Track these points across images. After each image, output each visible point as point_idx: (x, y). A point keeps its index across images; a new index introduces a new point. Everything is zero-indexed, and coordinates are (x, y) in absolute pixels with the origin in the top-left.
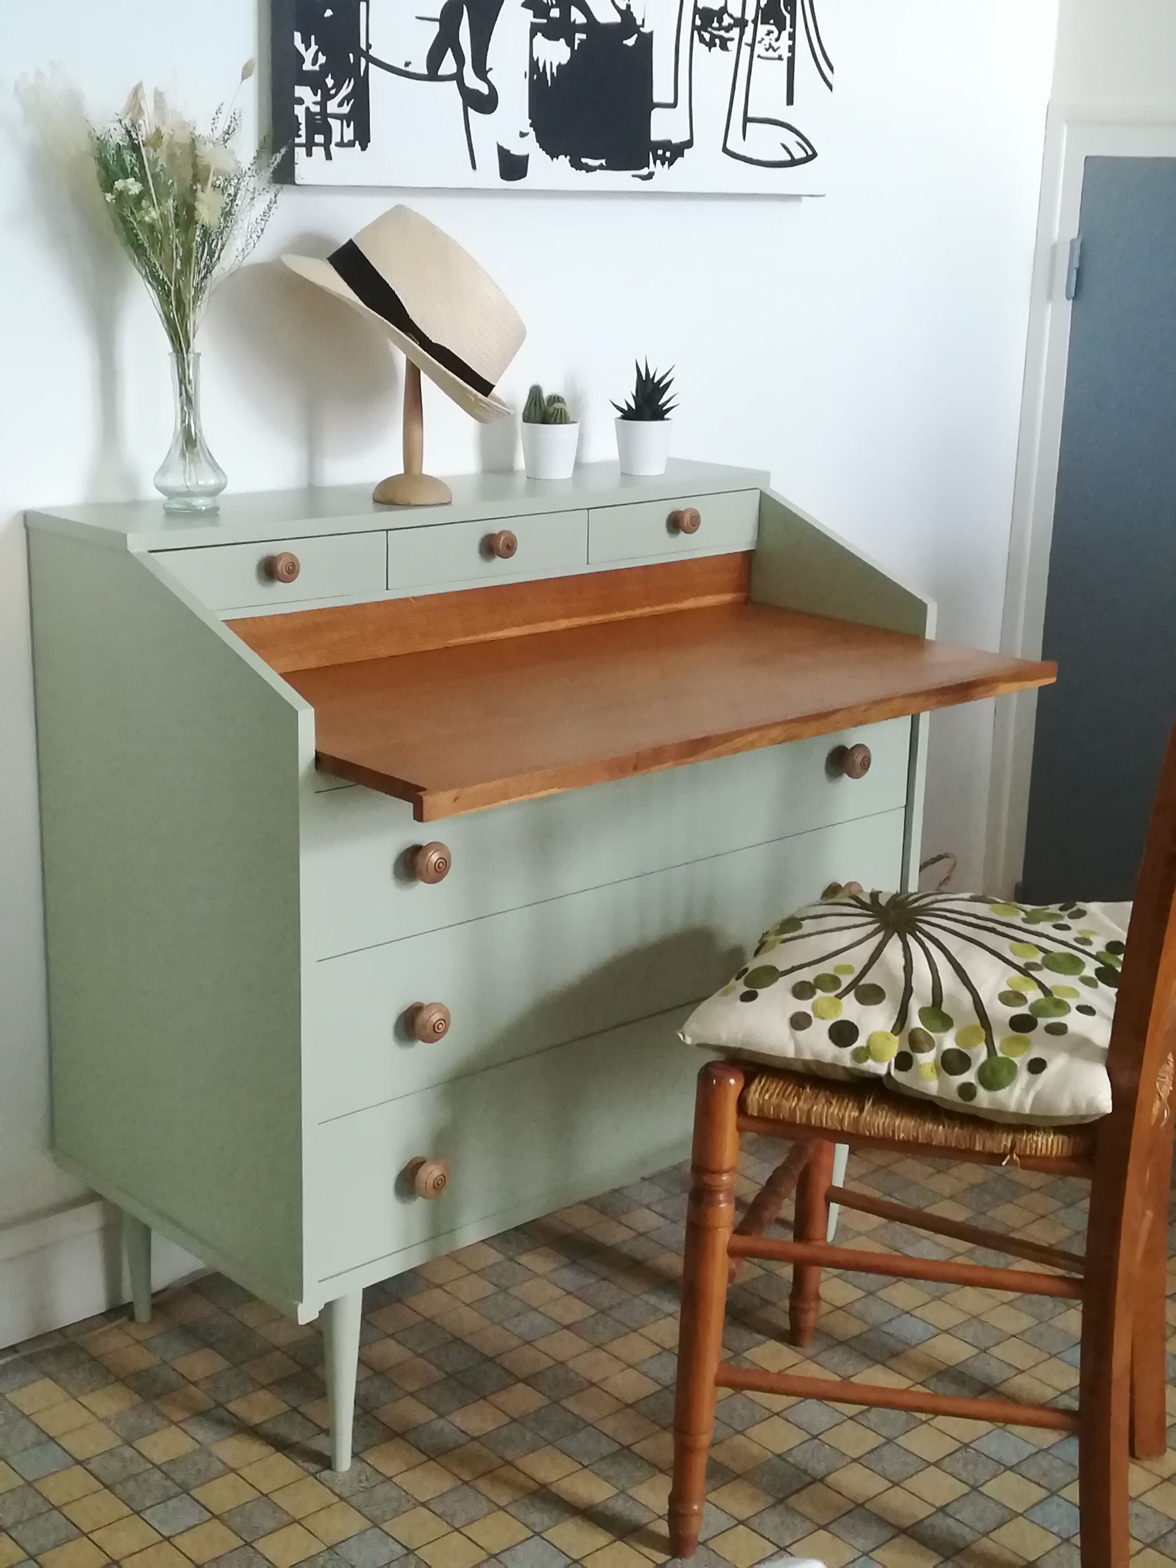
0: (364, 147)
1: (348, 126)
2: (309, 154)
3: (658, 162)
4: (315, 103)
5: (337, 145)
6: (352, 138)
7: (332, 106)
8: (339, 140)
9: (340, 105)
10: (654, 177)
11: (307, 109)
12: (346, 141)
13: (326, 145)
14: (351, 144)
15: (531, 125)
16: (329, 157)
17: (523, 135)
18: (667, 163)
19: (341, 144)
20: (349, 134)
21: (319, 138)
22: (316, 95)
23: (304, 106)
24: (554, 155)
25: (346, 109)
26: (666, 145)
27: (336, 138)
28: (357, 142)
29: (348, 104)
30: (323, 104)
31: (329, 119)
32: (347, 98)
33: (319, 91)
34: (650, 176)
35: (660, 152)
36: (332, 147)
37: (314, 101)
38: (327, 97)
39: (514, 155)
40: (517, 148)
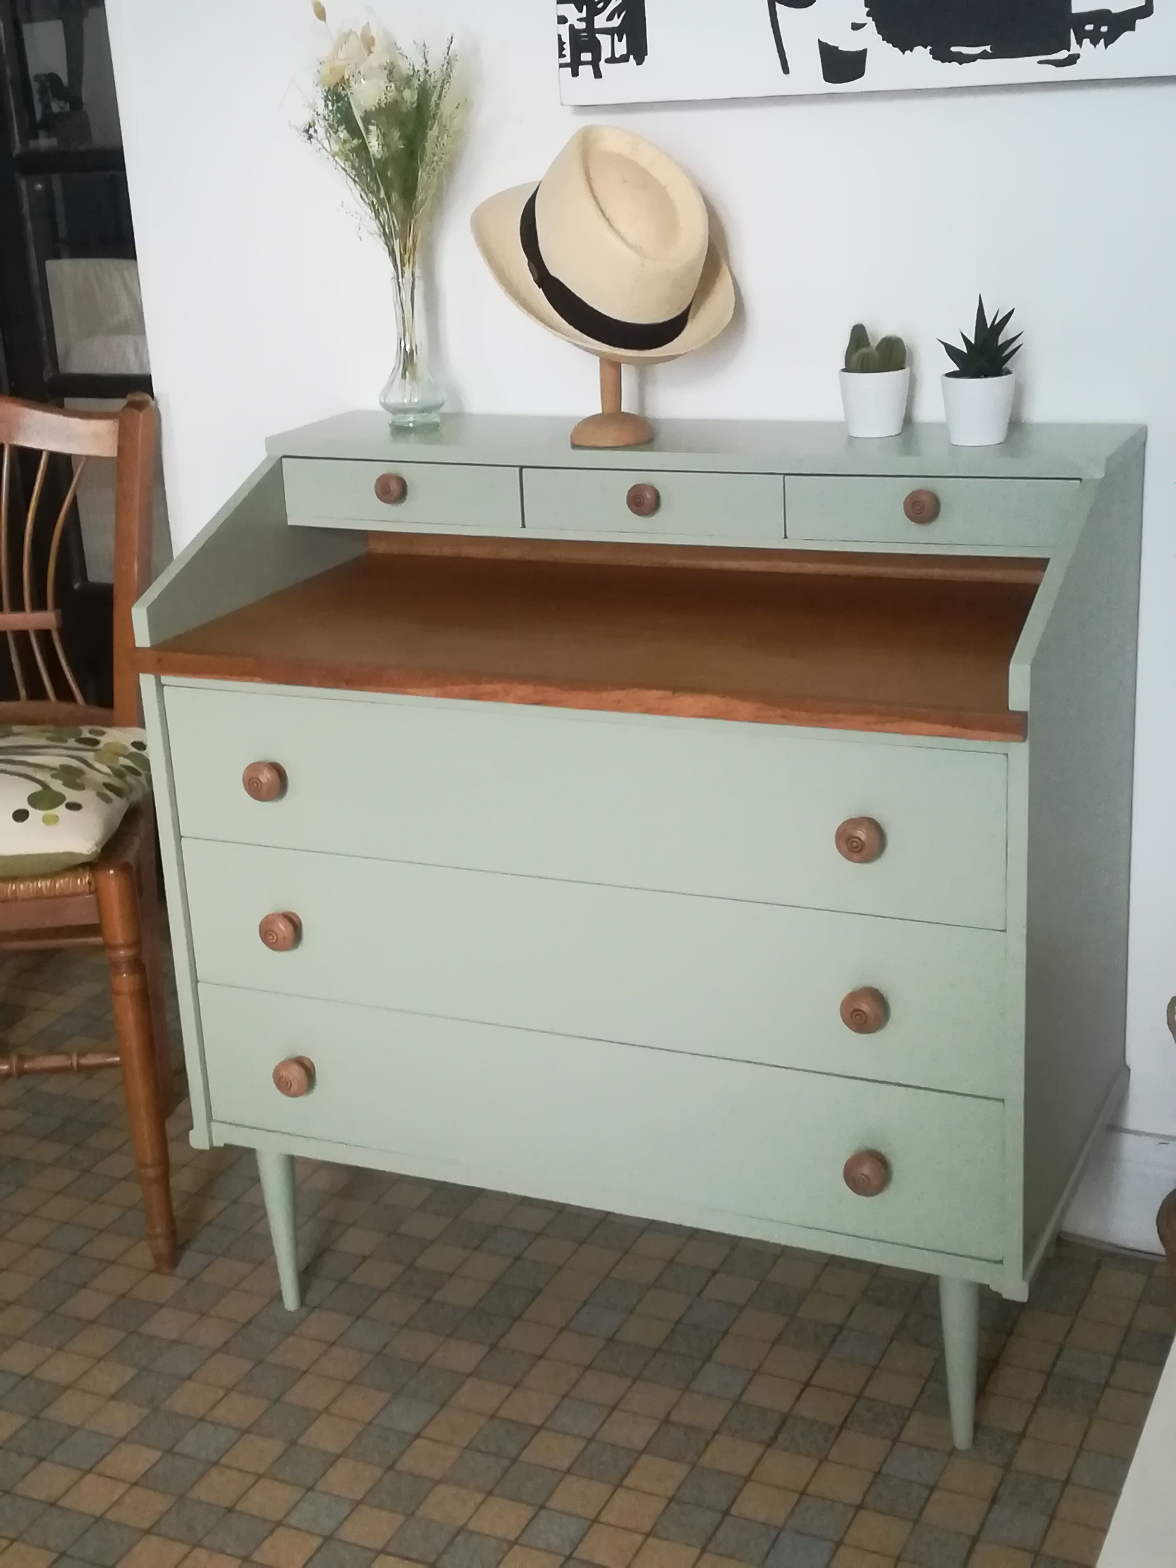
0: (640, 61)
1: (620, 40)
2: (575, 73)
3: (1086, 41)
4: (580, 20)
5: (607, 61)
6: (625, 52)
7: (600, 21)
8: (609, 56)
9: (610, 18)
10: (1078, 61)
11: (572, 27)
12: (617, 56)
13: (595, 63)
14: (624, 59)
15: (868, 14)
16: (598, 74)
17: (856, 27)
18: (1102, 41)
19: (612, 60)
20: (621, 48)
21: (586, 56)
22: (581, 11)
23: (567, 24)
24: (905, 45)
25: (616, 22)
26: (1101, 16)
27: (606, 53)
28: (632, 57)
29: (619, 17)
30: (589, 20)
31: (597, 36)
32: (617, 11)
33: (585, 7)
34: (1072, 60)
35: (1089, 27)
36: (602, 64)
37: (578, 18)
38: (593, 12)
39: (842, 51)
40: (848, 43)
